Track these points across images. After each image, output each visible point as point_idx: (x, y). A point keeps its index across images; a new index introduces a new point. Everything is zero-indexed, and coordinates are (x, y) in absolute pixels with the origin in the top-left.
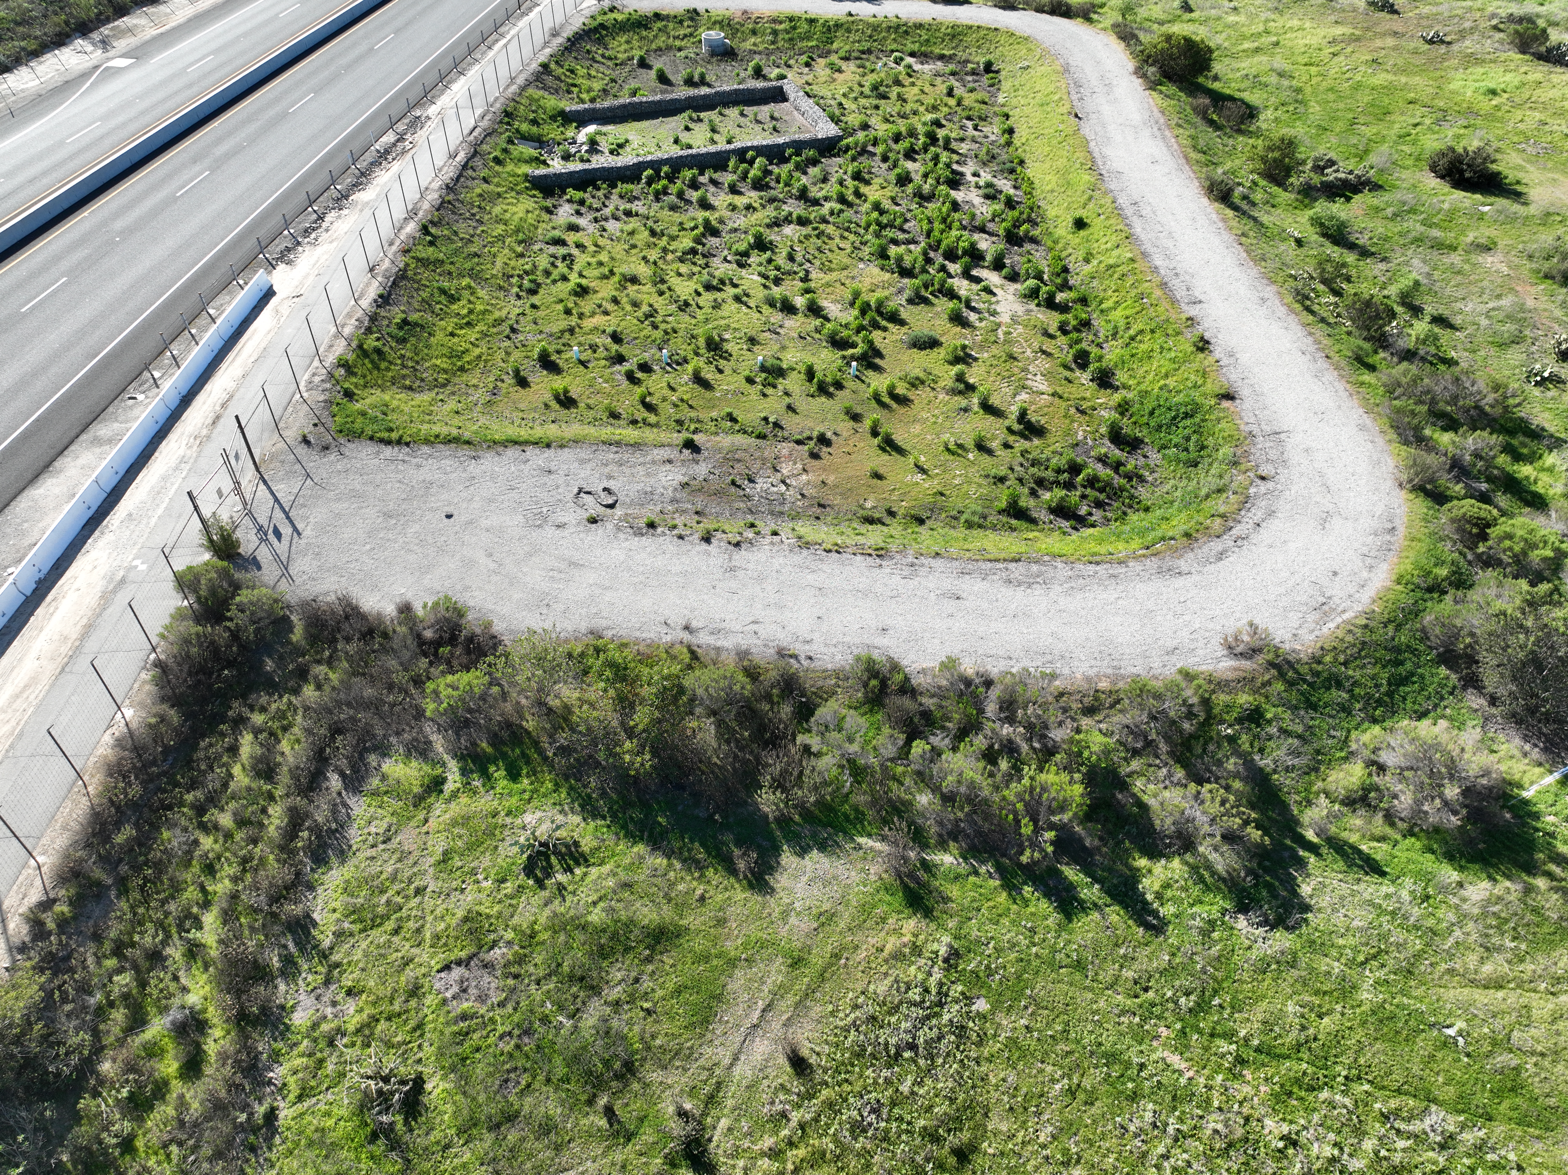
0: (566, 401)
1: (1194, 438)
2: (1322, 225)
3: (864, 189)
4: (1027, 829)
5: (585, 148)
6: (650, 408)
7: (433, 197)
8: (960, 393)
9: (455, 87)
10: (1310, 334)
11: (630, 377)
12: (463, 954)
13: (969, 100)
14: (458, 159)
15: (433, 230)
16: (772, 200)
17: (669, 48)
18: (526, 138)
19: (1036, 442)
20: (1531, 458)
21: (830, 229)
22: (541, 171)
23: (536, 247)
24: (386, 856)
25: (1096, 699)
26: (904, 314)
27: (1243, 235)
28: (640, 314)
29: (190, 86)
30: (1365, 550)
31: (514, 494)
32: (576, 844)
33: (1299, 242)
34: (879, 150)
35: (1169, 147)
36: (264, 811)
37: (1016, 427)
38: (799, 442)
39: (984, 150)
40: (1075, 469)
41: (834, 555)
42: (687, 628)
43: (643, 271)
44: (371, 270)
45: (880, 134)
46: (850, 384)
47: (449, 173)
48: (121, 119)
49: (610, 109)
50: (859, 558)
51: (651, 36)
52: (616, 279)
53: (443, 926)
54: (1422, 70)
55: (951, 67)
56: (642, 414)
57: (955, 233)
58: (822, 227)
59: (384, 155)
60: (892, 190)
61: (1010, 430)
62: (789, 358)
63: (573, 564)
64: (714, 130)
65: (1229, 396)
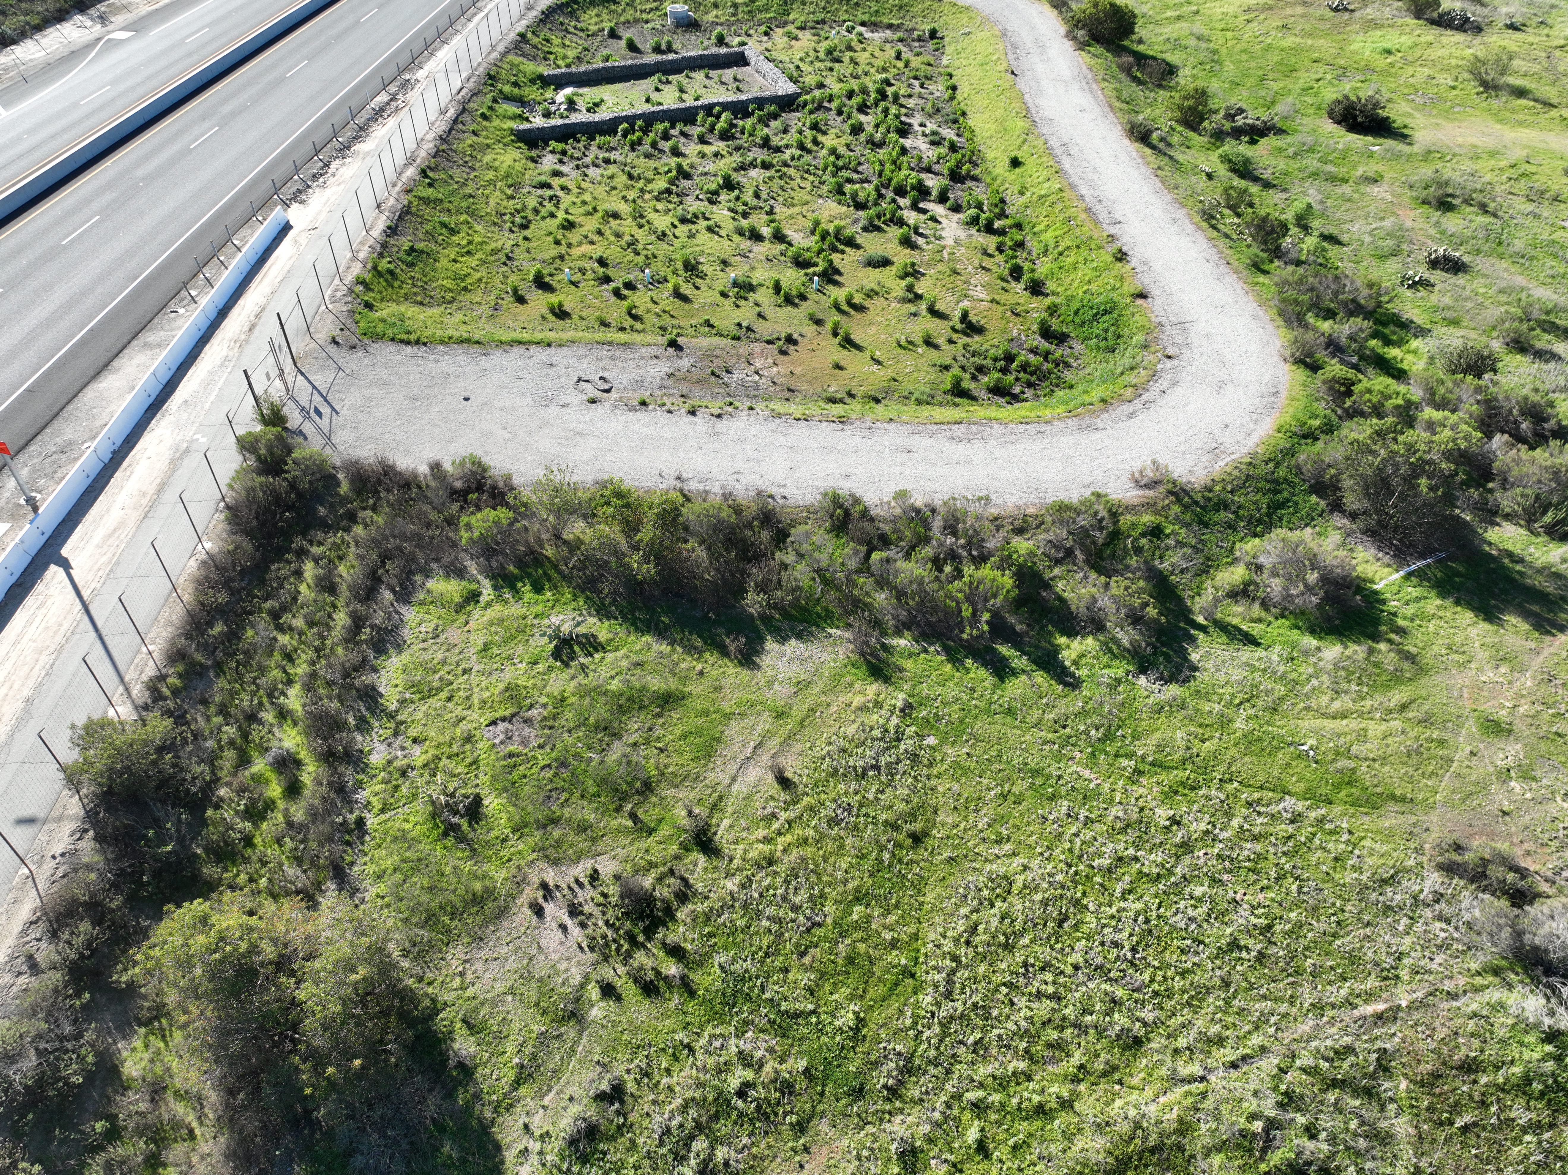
0: (561, 314)
1: (1112, 329)
2: (1230, 161)
3: (821, 138)
4: (967, 612)
5: (563, 107)
6: (635, 317)
7: (429, 146)
8: (910, 301)
9: (440, 54)
10: (1215, 246)
11: (617, 293)
12: (507, 713)
13: (916, 62)
14: (449, 114)
15: (431, 174)
16: (738, 149)
17: (637, 21)
18: (508, 98)
19: (977, 338)
20: (1399, 344)
21: (791, 172)
22: (525, 126)
23: (525, 191)
24: (435, 648)
25: (1025, 522)
26: (859, 240)
27: (1159, 168)
28: (623, 243)
29: (190, 55)
30: (1252, 409)
31: (522, 382)
32: (595, 637)
33: (1210, 176)
34: (834, 105)
35: (1095, 98)
36: (330, 616)
37: (959, 326)
38: (769, 342)
39: (930, 104)
40: (1010, 358)
41: (803, 422)
42: (679, 478)
43: (623, 208)
44: (379, 206)
45: (834, 91)
46: (812, 296)
47: (442, 126)
48: (129, 83)
49: (585, 73)
50: (824, 424)
51: (619, 10)
52: (600, 215)
53: (488, 694)
54: (1327, 35)
55: (899, 34)
56: (628, 322)
57: (904, 173)
58: (785, 169)
59: (379, 113)
60: (847, 138)
61: (953, 329)
62: (757, 277)
63: (577, 433)
64: (682, 90)
65: (1142, 296)
